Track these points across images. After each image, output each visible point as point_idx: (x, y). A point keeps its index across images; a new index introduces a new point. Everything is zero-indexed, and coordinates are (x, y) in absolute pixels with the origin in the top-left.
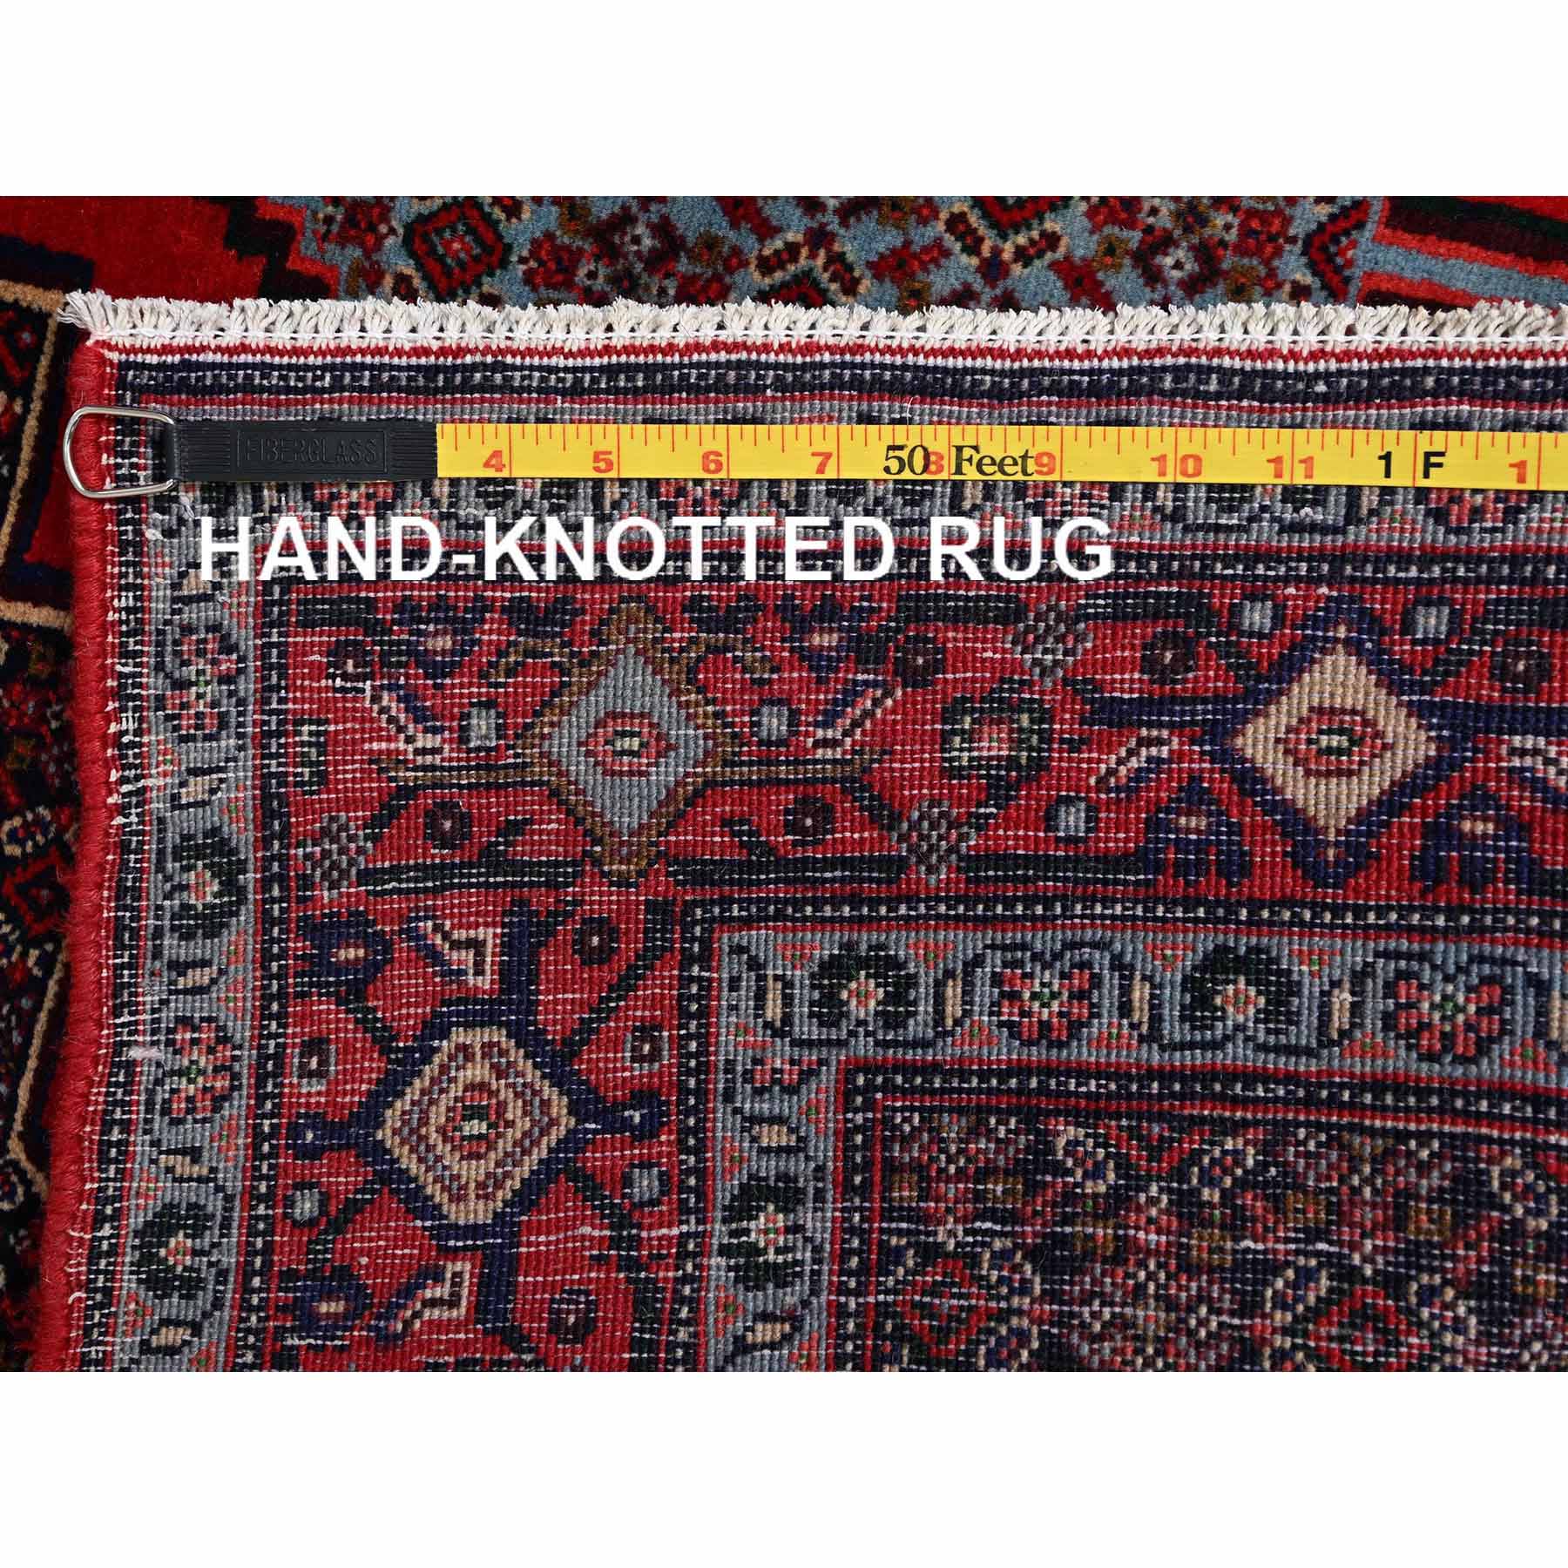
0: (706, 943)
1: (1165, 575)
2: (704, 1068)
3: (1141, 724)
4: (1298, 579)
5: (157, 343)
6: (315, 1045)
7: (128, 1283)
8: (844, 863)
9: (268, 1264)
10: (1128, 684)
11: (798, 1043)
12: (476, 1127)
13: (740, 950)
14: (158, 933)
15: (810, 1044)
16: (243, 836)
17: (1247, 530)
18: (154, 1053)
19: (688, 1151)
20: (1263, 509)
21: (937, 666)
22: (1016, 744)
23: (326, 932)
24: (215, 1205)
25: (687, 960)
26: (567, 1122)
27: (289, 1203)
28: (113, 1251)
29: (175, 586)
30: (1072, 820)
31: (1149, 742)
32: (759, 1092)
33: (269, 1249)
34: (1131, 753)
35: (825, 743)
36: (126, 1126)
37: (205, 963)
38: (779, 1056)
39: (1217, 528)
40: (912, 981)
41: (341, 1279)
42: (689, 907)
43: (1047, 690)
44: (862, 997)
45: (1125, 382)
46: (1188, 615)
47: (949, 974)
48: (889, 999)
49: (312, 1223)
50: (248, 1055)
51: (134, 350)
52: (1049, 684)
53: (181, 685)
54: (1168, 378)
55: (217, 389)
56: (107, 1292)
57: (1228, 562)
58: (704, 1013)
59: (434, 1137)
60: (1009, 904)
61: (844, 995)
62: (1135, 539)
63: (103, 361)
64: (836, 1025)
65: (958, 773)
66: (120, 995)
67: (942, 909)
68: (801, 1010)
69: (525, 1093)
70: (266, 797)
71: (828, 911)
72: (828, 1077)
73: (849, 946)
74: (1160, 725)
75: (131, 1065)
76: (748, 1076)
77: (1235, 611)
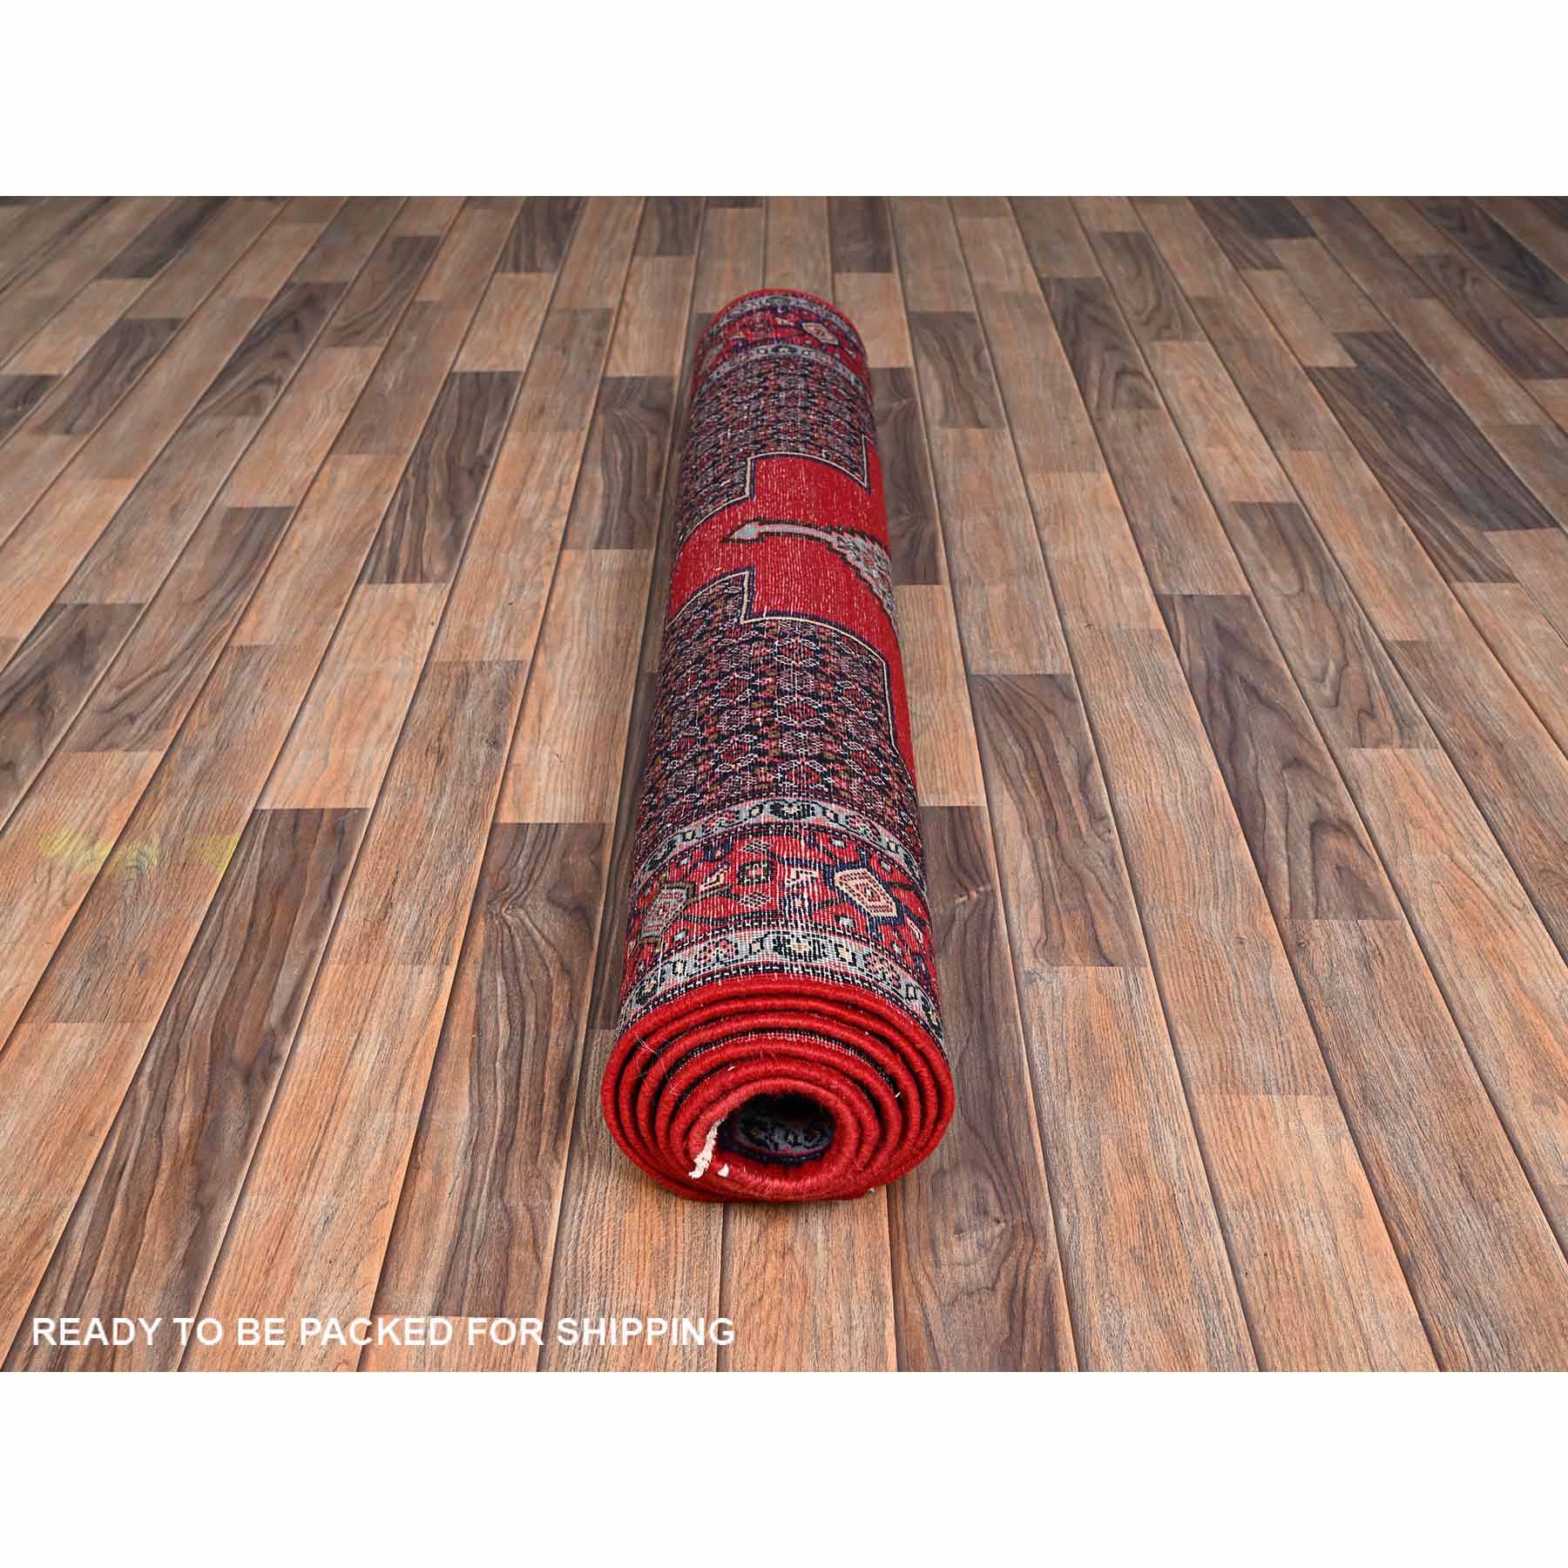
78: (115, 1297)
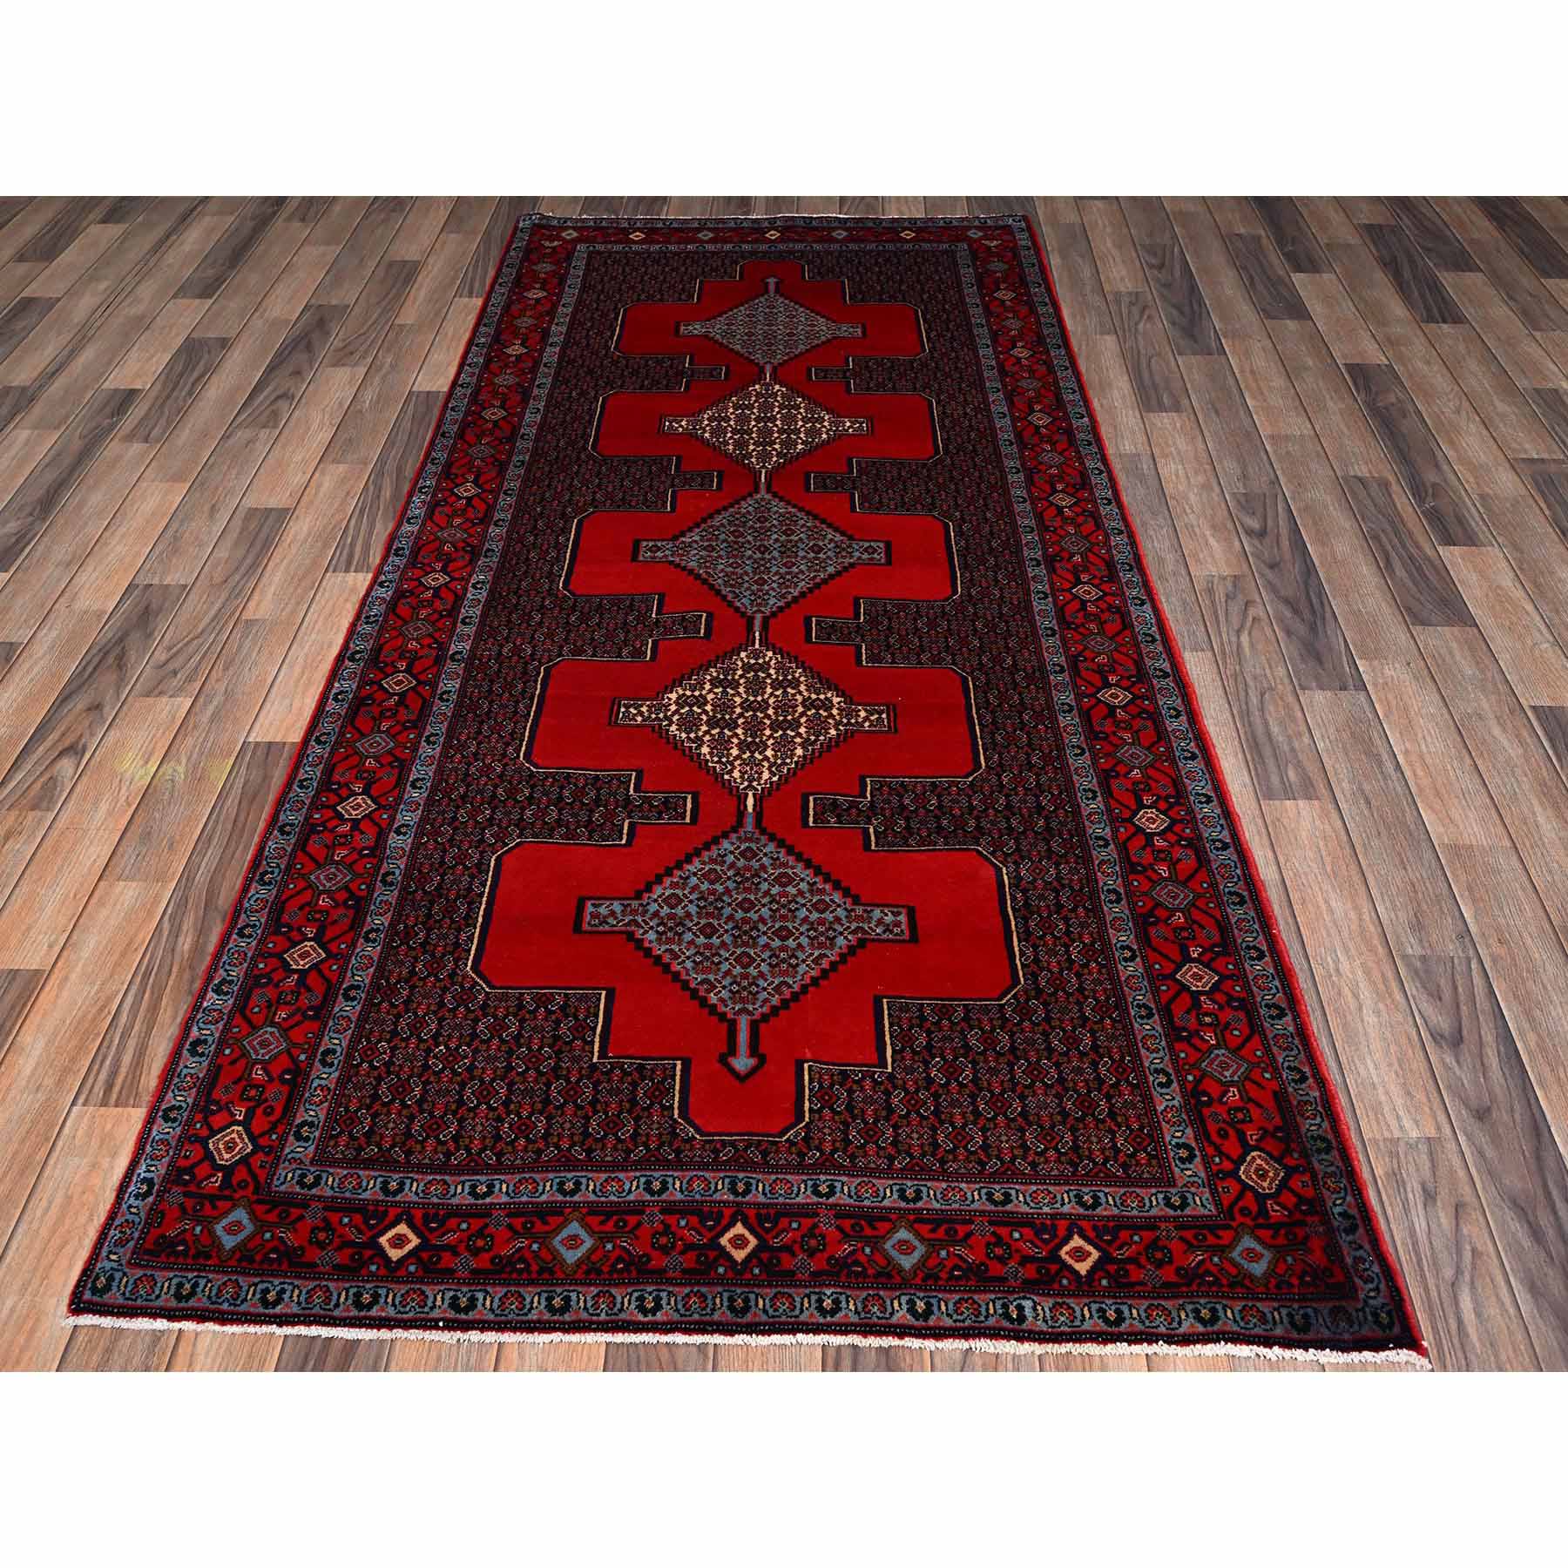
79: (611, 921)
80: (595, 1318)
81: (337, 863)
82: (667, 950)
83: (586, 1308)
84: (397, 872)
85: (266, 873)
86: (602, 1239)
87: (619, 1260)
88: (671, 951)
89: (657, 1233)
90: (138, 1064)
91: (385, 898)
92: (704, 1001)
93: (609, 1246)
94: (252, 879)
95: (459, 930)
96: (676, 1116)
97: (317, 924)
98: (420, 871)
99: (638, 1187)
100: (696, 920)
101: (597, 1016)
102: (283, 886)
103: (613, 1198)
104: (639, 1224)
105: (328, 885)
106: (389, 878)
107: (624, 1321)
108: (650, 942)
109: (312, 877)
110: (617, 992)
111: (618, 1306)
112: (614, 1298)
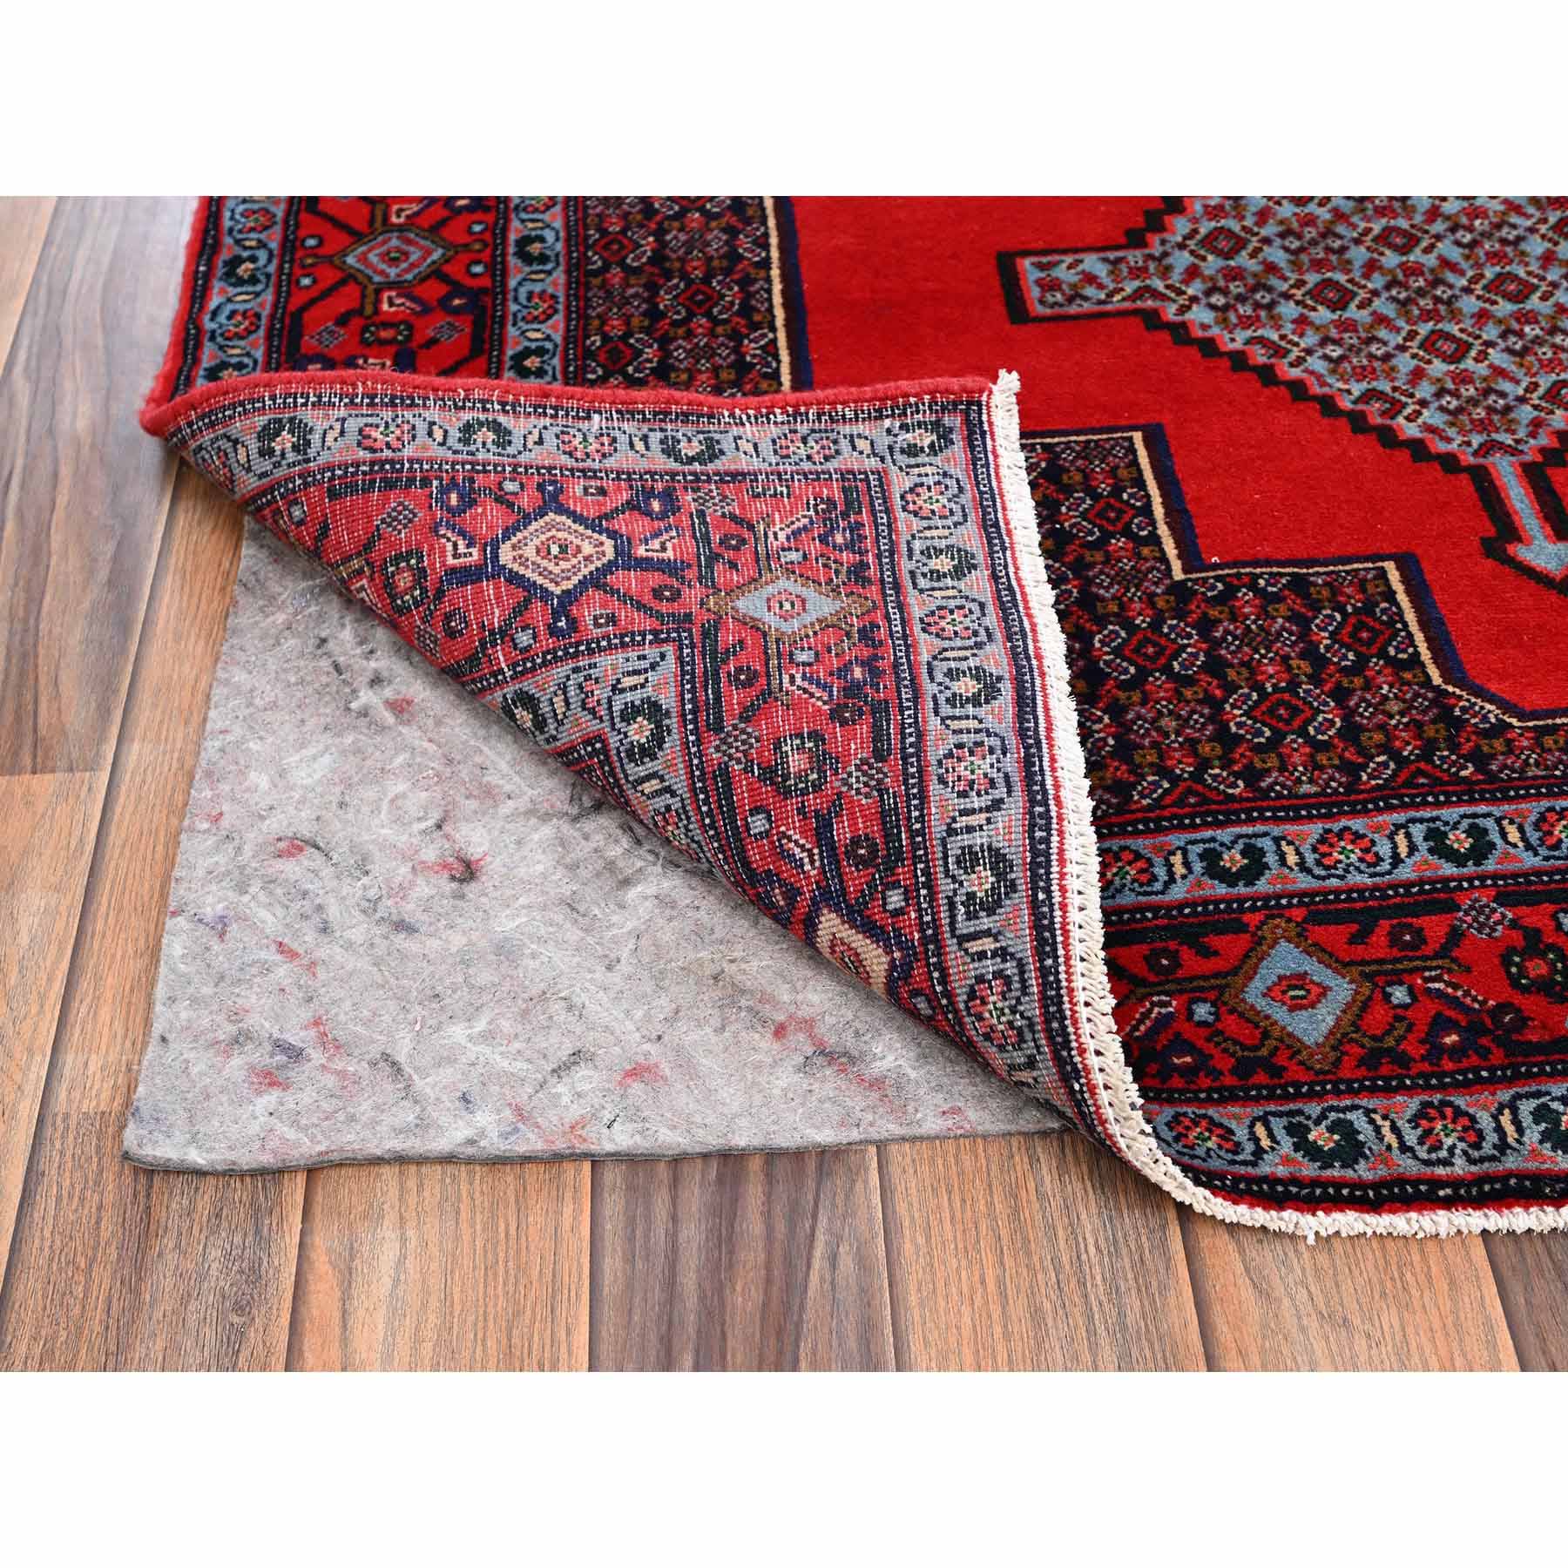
0: (666, 641)
1: (912, 835)
2: (591, 652)
3: (819, 847)
4: (921, 917)
5: (994, 419)
6: (602, 491)
7: (467, 416)
8: (718, 699)
9: (478, 472)
10: (842, 832)
11: (610, 700)
12: (555, 550)
13: (663, 656)
14: (662, 430)
15: (610, 707)
16: (719, 465)
17: (947, 876)
18: (596, 427)
19: (544, 657)
20: (961, 884)
21: (844, 723)
22: (799, 777)
23: (668, 497)
24: (510, 450)
25: (655, 633)
26: (558, 591)
27: (513, 480)
28: (485, 410)
29: (859, 436)
30: (758, 824)
31: (811, 856)
32: (580, 687)
33: (485, 471)
34: (802, 847)
35: (792, 677)
36: (555, 417)
37: (647, 448)
38: (602, 693)
39: (945, 857)
40: (653, 757)
41: (469, 501)
42: (689, 631)
43: (834, 784)
44: (640, 731)
45: (1036, 788)
46: (889, 855)
47: (662, 779)
48: (641, 746)
49: (501, 489)
50: (596, 465)
51: (988, 407)
52: (837, 784)
53: (804, 440)
54: (1041, 809)
55: (972, 447)
56: (463, 408)
57: (926, 872)
58: (624, 645)
59: (549, 534)
60: (706, 802)
61: (639, 719)
62: (933, 810)
63: (981, 392)
64: (623, 720)
65: (778, 746)
66: (628, 413)
67: (696, 761)
68: (629, 697)
69: (576, 569)
70: (743, 474)
71: (688, 696)
72: (594, 726)
73: (668, 714)
74: (822, 860)
75: (589, 418)
76: (588, 678)
77: (895, 885)
78: (26, 631)
79: (1090, 291)
80: (1441, 1171)
81: (400, 228)
82: (1250, 341)
83: (1404, 1148)
84: (549, 236)
85: (237, 261)
86: (1376, 978)
87: (1441, 1024)
88: (1262, 341)
89: (1513, 950)
90: (22, 674)
91: (538, 288)
92: (1388, 437)
93: (1399, 995)
94: (208, 276)
95: (736, 337)
96: (1437, 679)
97: (392, 350)
98: (603, 232)
99: (1412, 849)
100: (1293, 277)
101: (1140, 483)
102: (285, 284)
103: (1356, 879)
104: (1456, 935)
105: (393, 272)
106: (535, 248)
107: (1521, 1176)
108: (1205, 327)
109: (350, 260)
110: (1170, 430)
111: (1492, 1138)
112: (1473, 1119)
